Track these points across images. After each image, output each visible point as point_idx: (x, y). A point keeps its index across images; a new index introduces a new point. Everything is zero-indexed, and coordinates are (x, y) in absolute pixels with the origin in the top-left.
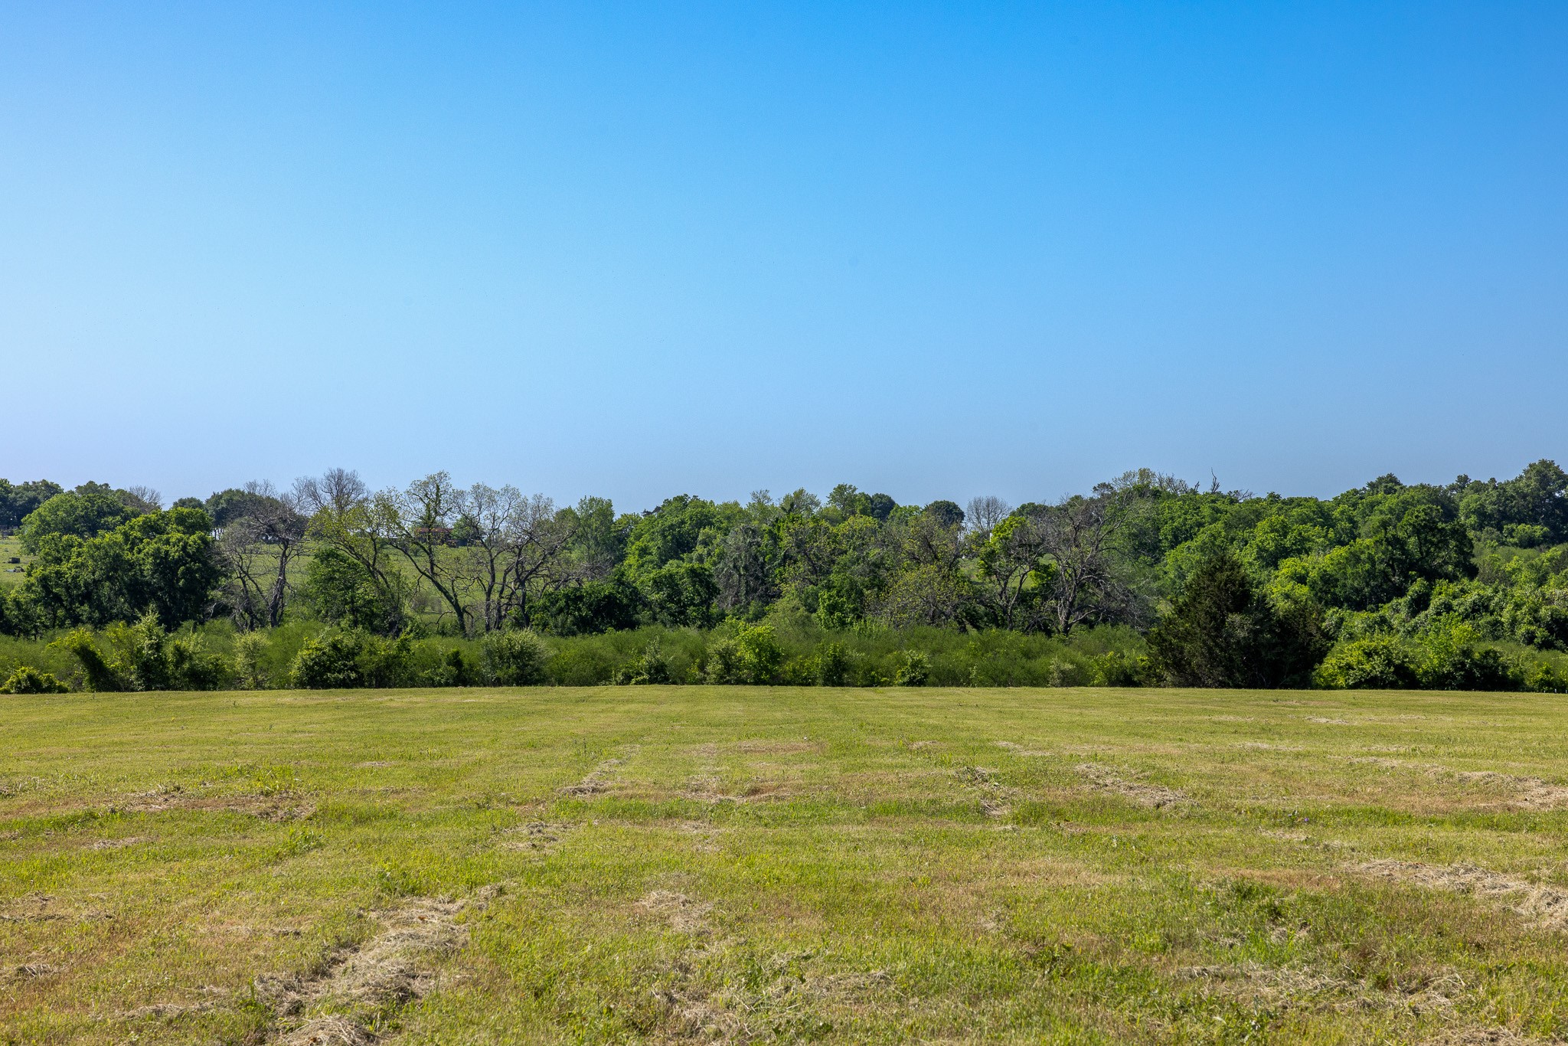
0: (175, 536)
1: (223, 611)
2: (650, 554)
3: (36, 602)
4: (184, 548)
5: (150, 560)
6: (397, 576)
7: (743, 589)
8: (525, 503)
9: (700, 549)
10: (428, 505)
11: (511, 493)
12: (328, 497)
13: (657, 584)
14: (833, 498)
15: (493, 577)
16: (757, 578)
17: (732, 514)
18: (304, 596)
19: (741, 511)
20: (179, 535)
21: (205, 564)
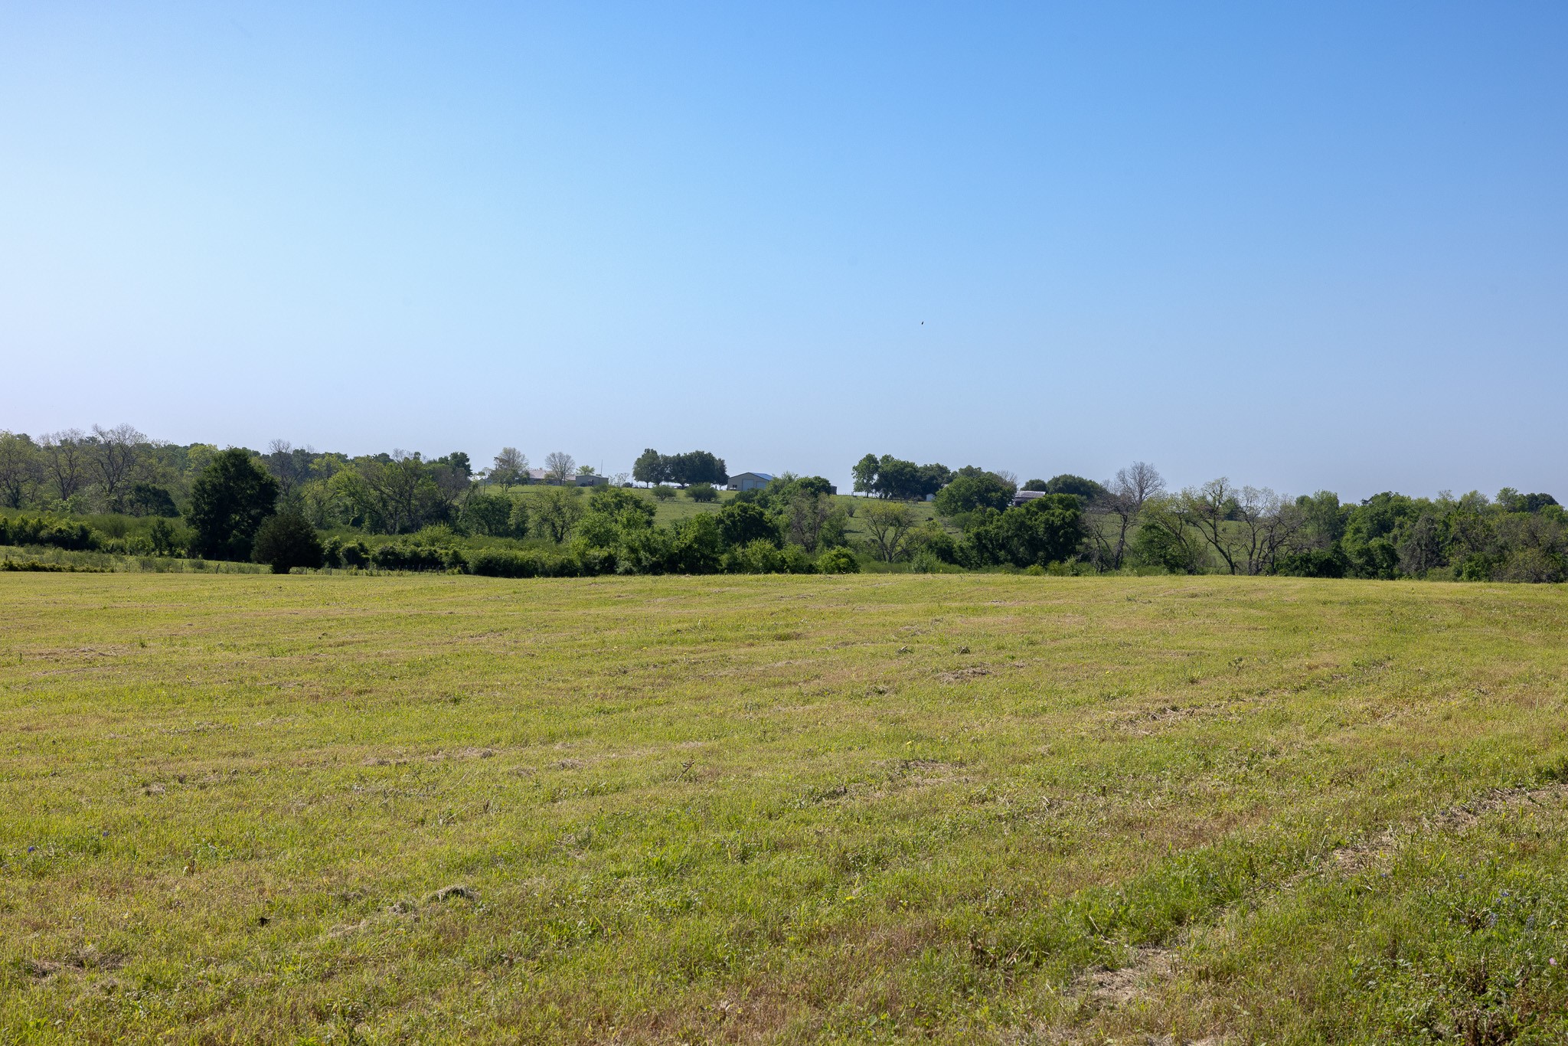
0: (1058, 511)
1: (1086, 558)
2: (1362, 532)
3: (972, 548)
4: (1063, 519)
5: (1043, 525)
6: (1194, 542)
7: (1424, 559)
8: (1276, 498)
9: (1396, 531)
10: (1214, 498)
11: (1268, 492)
12: (1133, 481)
13: (1360, 554)
14: (1500, 498)
15: (1254, 545)
16: (1433, 552)
17: (1423, 506)
18: (1135, 552)
19: (1430, 504)
20: (1060, 511)
21: (1076, 529)
